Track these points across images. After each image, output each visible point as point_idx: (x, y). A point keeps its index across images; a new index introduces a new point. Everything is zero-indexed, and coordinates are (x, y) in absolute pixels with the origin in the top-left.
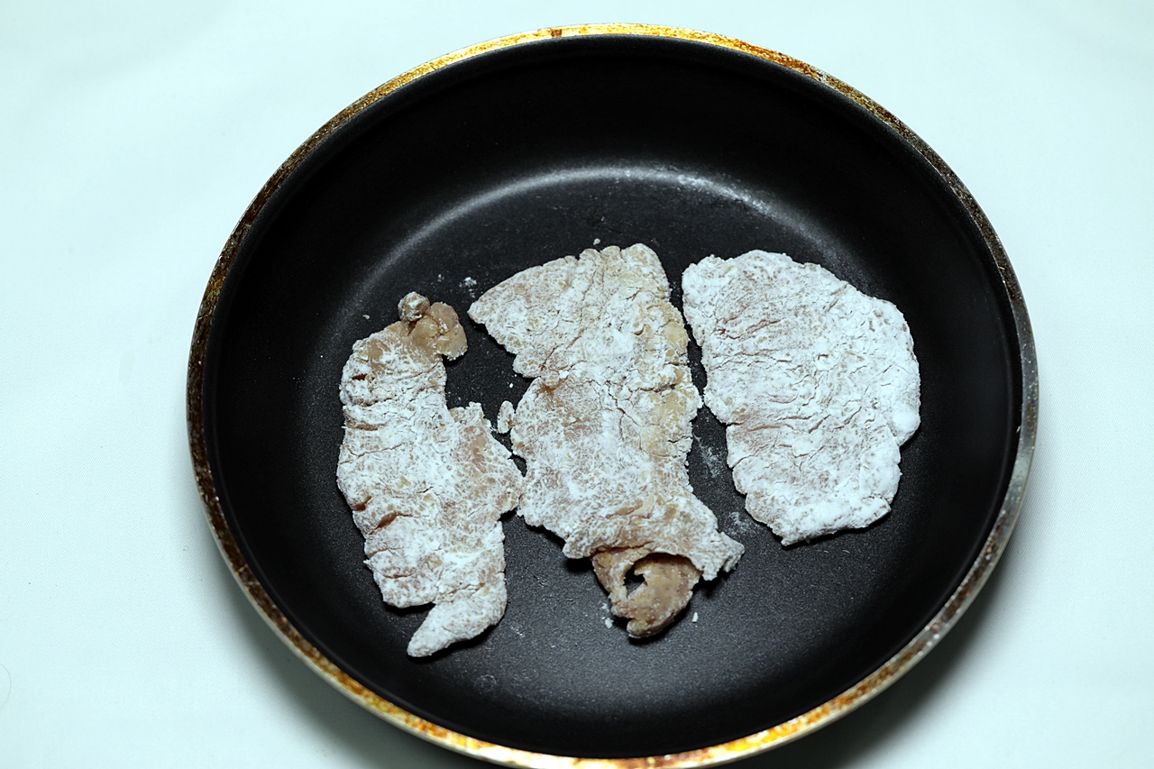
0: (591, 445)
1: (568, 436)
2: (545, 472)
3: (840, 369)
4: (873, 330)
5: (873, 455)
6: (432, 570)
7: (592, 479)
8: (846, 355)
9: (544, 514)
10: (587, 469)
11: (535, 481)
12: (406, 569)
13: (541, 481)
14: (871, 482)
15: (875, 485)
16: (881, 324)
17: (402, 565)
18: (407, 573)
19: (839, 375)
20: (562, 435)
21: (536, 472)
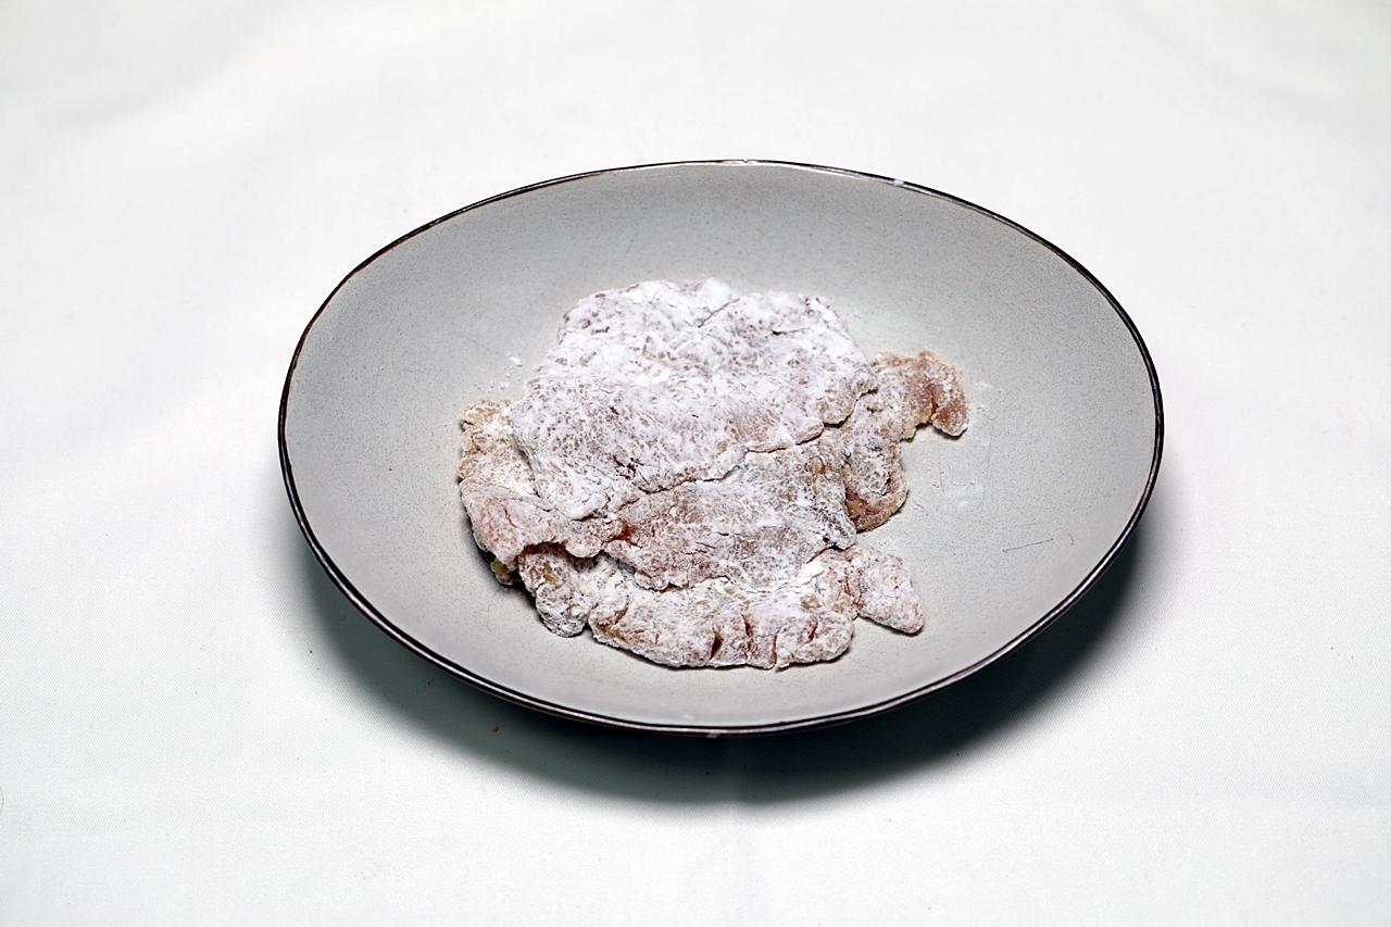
0: (711, 499)
1: (695, 517)
2: (734, 555)
3: (666, 359)
4: (608, 328)
5: (760, 322)
6: (819, 606)
7: (753, 507)
8: (648, 355)
9: (793, 556)
10: (739, 509)
11: (741, 568)
12: (809, 623)
13: (743, 561)
14: (794, 317)
15: (796, 312)
16: (599, 320)
17: (802, 626)
18: (813, 623)
19: (674, 359)
20: (693, 525)
21: (731, 564)
